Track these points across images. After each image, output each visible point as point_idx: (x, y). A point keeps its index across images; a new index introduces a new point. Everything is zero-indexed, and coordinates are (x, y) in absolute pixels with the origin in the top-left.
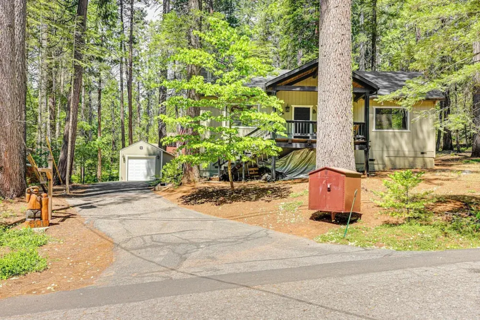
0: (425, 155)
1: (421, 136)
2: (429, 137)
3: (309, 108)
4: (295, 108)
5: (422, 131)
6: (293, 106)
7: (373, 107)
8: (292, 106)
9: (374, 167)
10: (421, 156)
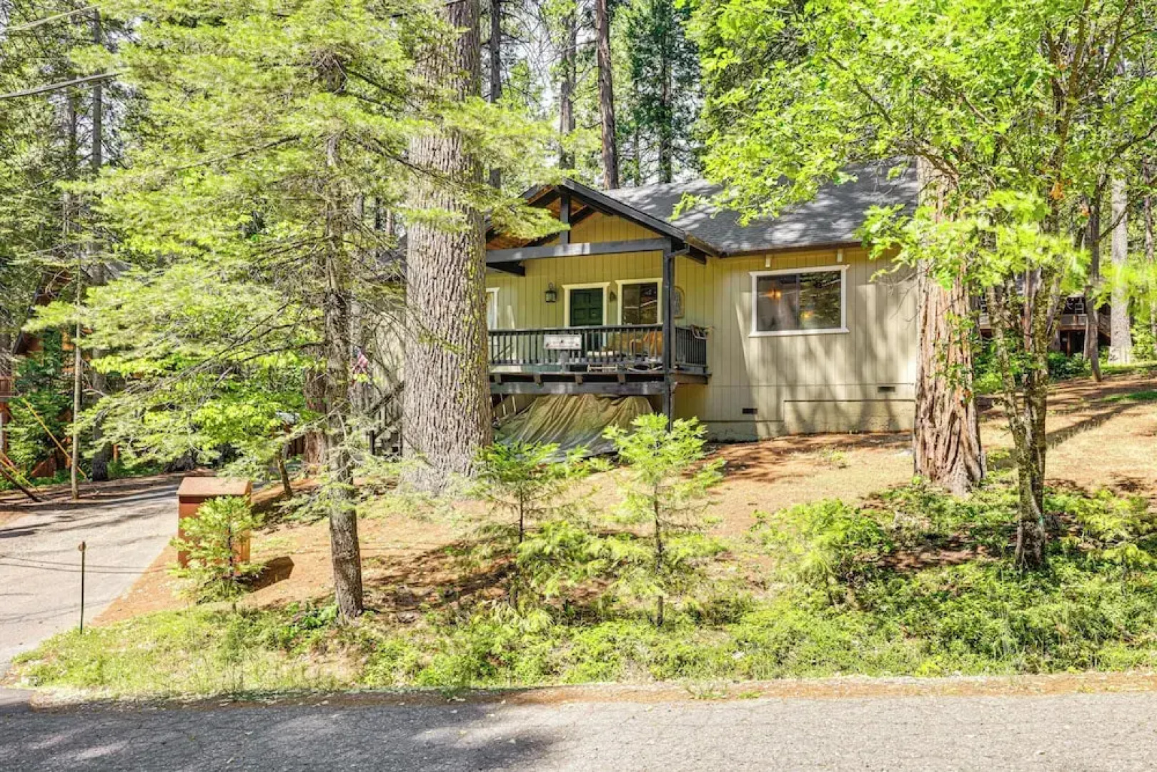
0: (892, 396)
1: (881, 350)
2: (905, 351)
3: (602, 289)
4: (574, 293)
5: (885, 336)
6: (567, 288)
7: (751, 273)
8: (564, 286)
9: (755, 429)
10: (881, 396)
